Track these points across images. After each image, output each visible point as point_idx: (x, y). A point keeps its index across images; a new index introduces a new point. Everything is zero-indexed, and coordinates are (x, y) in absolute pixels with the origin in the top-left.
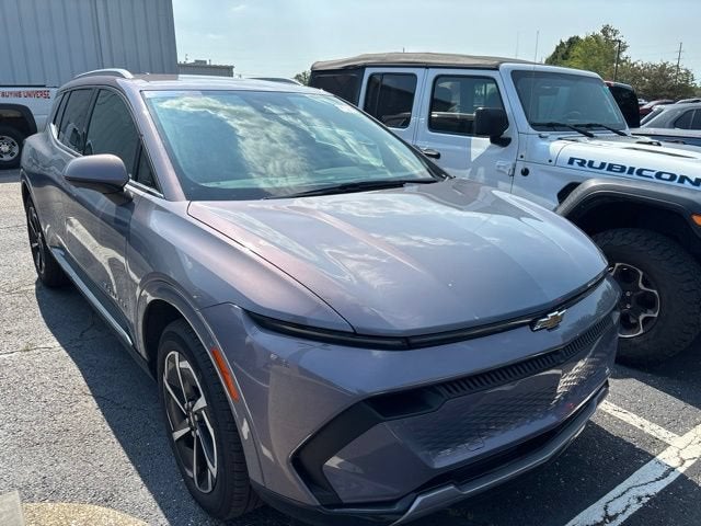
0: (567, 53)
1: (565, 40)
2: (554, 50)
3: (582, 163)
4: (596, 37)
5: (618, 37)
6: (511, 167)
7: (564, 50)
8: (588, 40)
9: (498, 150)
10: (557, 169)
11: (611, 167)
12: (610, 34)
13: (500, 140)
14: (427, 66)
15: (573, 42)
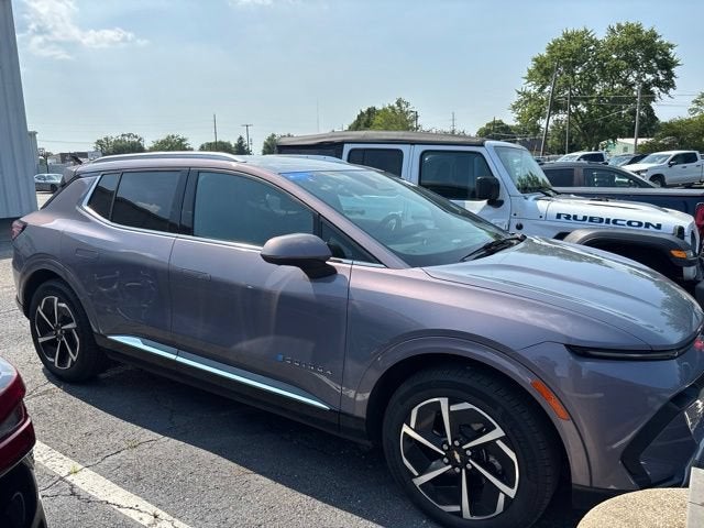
0: (368, 121)
1: (364, 110)
2: (356, 118)
3: (568, 217)
4: (392, 108)
5: (410, 107)
6: (506, 224)
7: (365, 119)
8: (385, 110)
9: (492, 210)
10: (547, 223)
11: (591, 219)
12: (403, 105)
13: (495, 202)
14: (413, 143)
15: (371, 111)
